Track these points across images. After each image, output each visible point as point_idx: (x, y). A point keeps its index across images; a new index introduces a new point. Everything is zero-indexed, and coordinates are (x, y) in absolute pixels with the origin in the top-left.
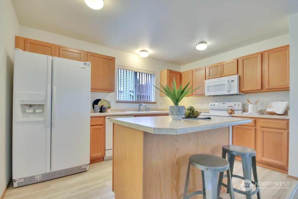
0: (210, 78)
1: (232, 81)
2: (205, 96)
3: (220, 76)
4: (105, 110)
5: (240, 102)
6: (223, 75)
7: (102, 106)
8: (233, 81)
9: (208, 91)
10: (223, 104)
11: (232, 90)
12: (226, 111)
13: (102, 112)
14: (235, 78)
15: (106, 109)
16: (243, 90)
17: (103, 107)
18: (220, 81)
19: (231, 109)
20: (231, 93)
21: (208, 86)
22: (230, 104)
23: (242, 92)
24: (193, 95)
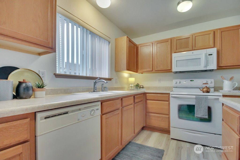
0: (177, 51)
1: (209, 55)
2: (172, 72)
3: (192, 49)
4: (31, 92)
5: (212, 79)
6: (196, 49)
7: (20, 83)
8: (212, 55)
9: (176, 67)
10: (191, 81)
11: (209, 64)
12: (199, 89)
13: (21, 98)
14: (214, 51)
15: (33, 90)
16: (221, 65)
17: (24, 85)
18: (193, 54)
19: (206, 86)
20: (209, 68)
21: (176, 61)
22: (205, 81)
23: (220, 67)
24: (153, 71)
